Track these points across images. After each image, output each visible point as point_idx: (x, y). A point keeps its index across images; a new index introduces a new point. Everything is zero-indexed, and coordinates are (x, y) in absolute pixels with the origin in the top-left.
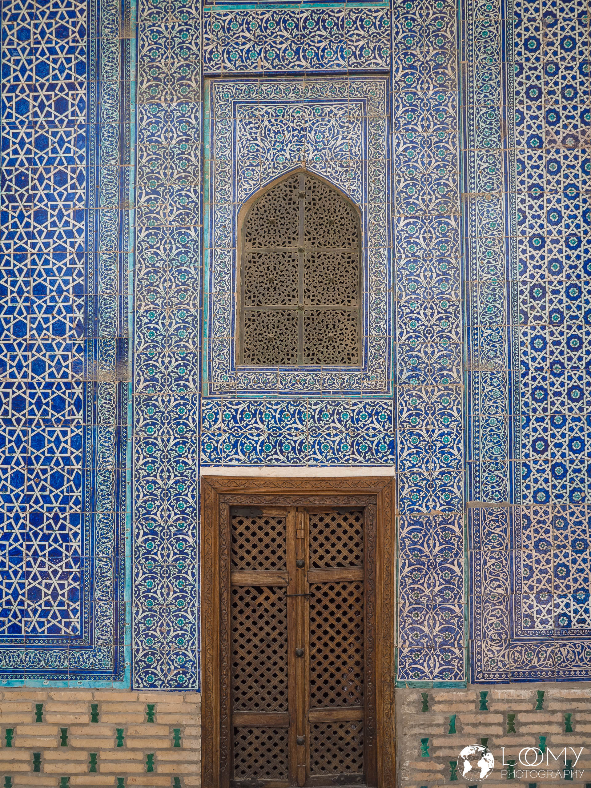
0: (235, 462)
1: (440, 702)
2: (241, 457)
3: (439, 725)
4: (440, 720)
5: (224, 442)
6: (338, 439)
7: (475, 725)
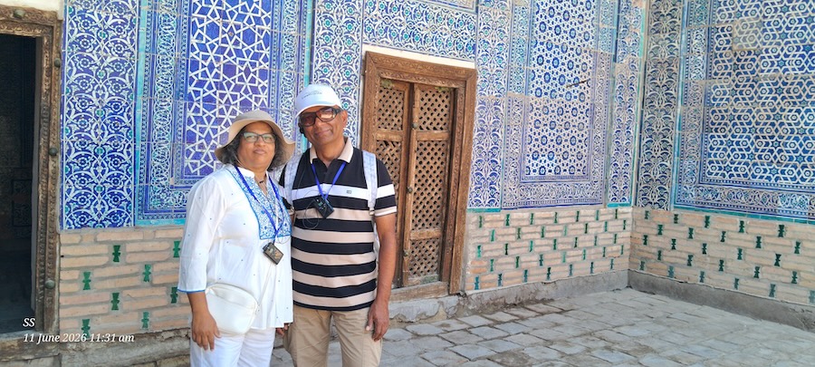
0: (385, 44)
1: (488, 222)
2: (389, 41)
3: (486, 236)
4: (487, 233)
5: (379, 27)
6: (446, 37)
7: (503, 236)
